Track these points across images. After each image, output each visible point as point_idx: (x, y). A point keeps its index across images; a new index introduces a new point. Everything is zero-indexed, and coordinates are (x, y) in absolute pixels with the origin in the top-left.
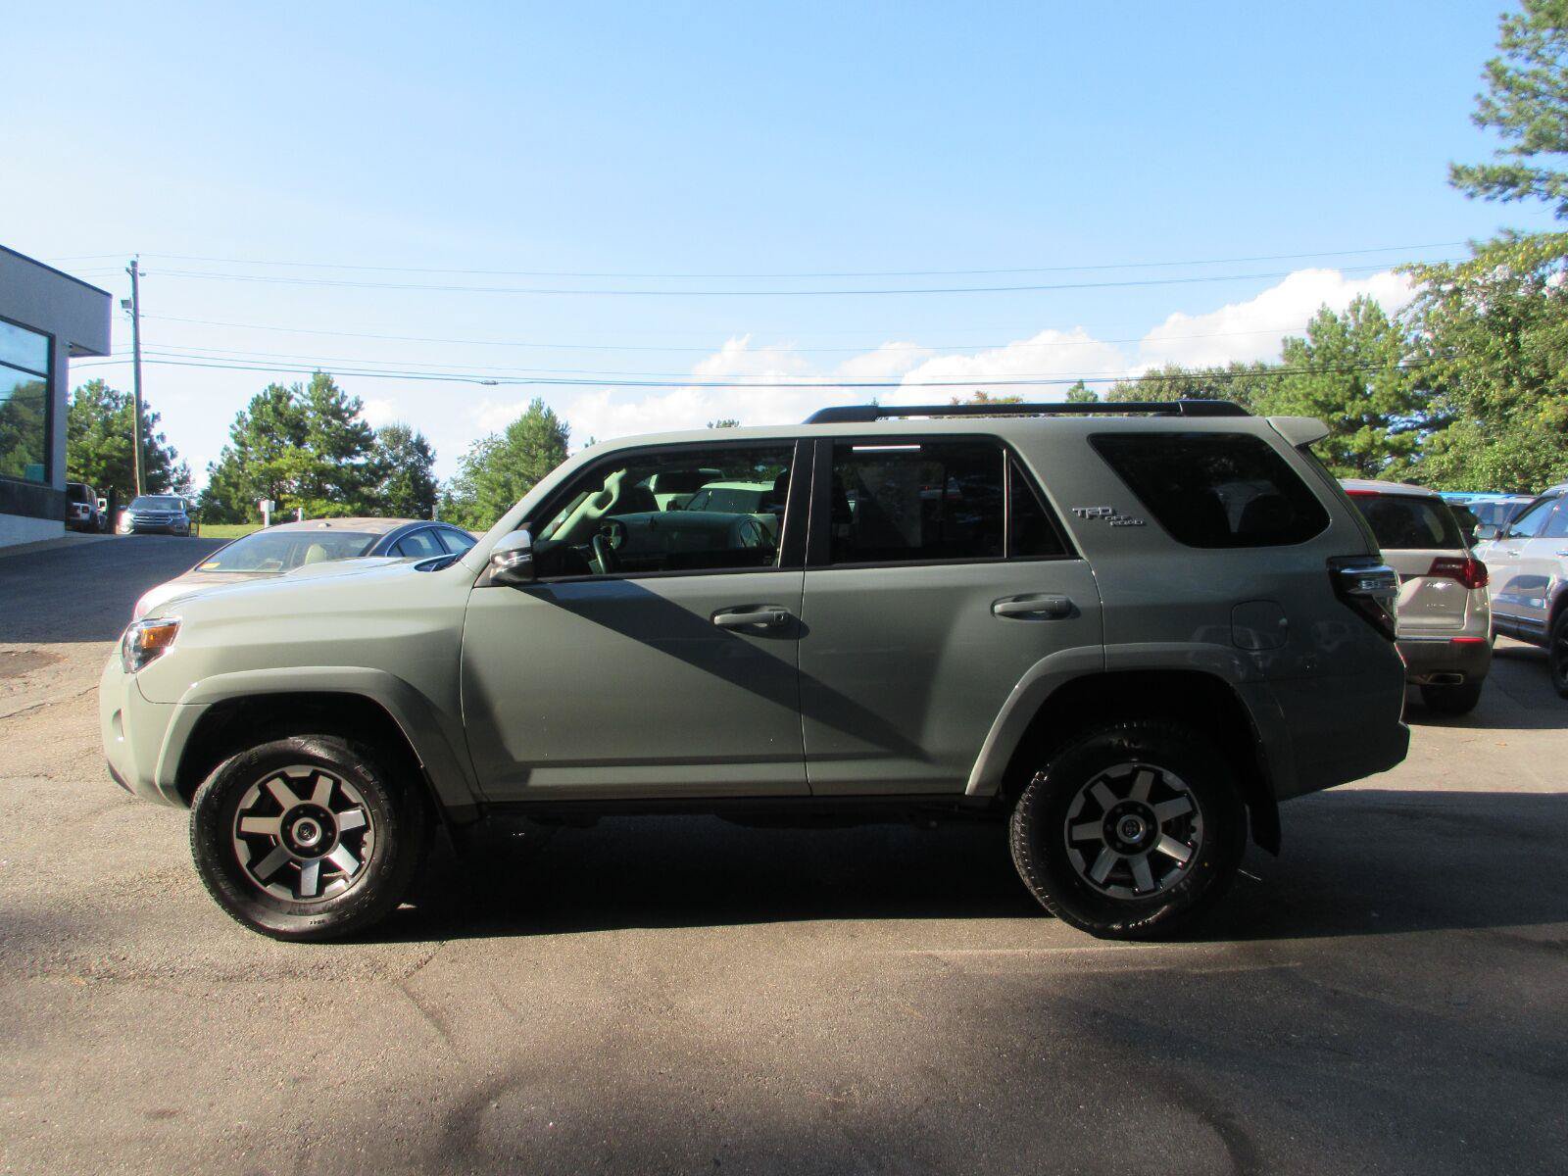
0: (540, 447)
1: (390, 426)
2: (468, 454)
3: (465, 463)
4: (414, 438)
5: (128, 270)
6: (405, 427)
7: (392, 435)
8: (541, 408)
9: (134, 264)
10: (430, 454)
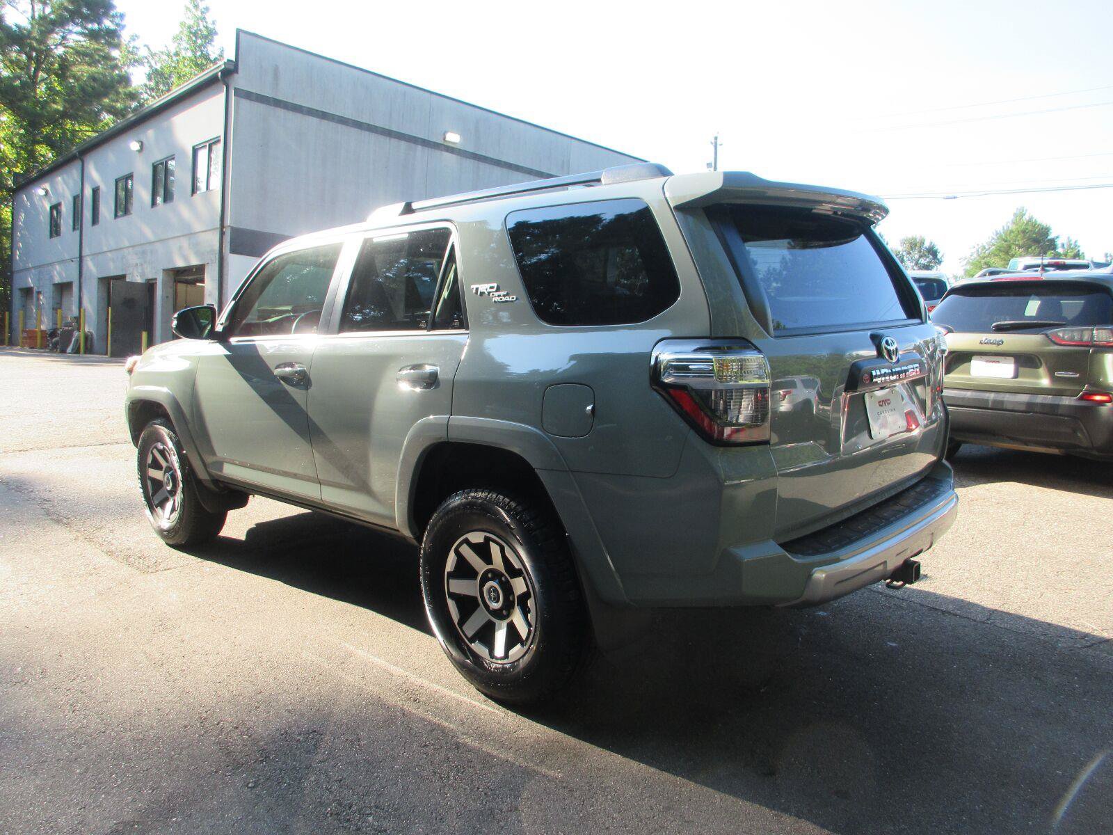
0: (1020, 247)
1: (910, 236)
2: (968, 256)
3: (965, 262)
4: (927, 245)
5: (712, 143)
6: (921, 237)
7: (911, 243)
8: (1024, 215)
9: (716, 138)
10: (939, 256)
